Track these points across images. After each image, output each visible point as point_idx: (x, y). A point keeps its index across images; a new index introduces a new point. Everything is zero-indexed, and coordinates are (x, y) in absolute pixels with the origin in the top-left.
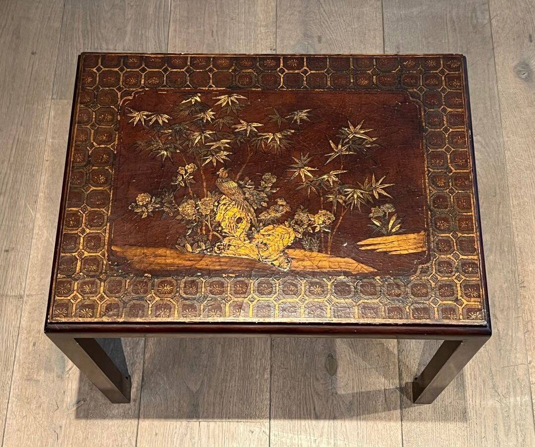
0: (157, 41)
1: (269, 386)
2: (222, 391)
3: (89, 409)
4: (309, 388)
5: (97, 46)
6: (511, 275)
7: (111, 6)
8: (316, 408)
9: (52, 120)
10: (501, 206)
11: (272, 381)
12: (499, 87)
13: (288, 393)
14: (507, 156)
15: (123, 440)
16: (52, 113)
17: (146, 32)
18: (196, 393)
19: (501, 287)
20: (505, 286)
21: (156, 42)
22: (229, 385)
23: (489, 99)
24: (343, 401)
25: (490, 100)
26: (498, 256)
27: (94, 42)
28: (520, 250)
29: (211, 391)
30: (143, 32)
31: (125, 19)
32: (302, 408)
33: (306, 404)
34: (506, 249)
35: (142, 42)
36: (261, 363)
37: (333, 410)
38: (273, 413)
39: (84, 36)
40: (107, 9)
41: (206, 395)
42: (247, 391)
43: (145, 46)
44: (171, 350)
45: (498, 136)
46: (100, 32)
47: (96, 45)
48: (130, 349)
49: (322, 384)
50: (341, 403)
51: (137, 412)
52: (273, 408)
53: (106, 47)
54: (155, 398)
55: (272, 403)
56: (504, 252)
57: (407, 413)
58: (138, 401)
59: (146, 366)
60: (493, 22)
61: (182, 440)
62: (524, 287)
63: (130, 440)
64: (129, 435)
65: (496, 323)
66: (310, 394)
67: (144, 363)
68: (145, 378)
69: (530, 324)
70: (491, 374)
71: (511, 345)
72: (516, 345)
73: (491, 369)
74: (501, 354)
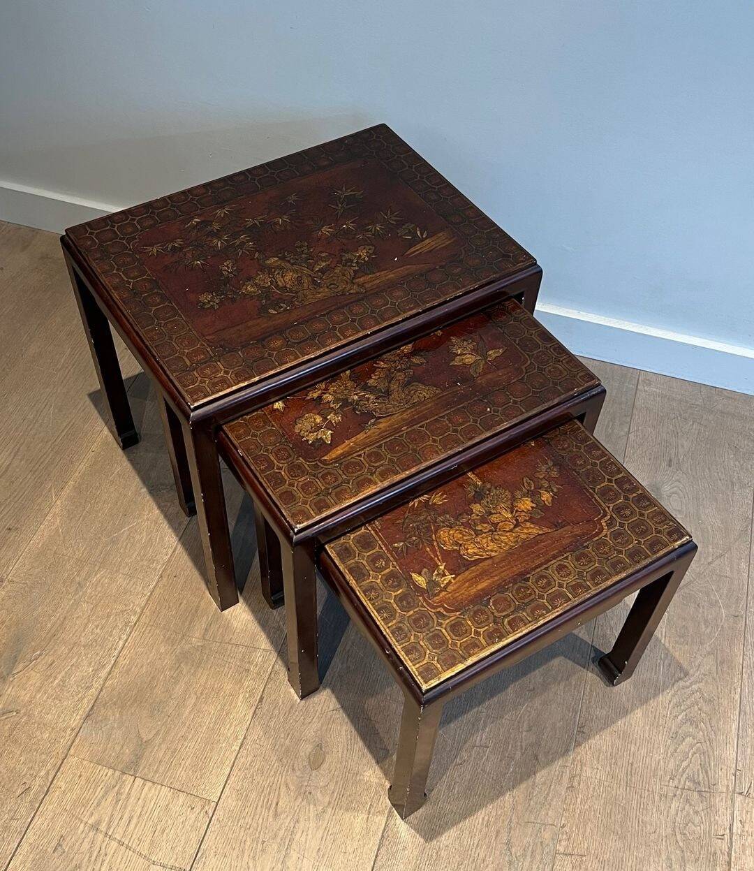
1: (233, 759)
2: (176, 749)
3: (17, 724)
4: (280, 777)
6: (570, 715)
8: (280, 804)
11: (239, 755)
13: (252, 776)
15: (40, 771)
18: (146, 742)
22: (188, 744)
28: (590, 689)
29: (163, 746)
32: (262, 798)
33: (269, 795)
34: (574, 683)
37: (299, 812)
38: (226, 794)
41: (156, 748)
42: (206, 757)
44: (137, 684)
48: (92, 671)
49: (297, 777)
50: (312, 807)
51: (69, 743)
52: (227, 788)
54: (96, 734)
55: (228, 782)
57: (388, 843)
58: (76, 731)
59: (102, 693)
60: (631, 436)
61: (106, 793)
62: (583, 732)
63: (48, 773)
64: (49, 767)
65: (535, 766)
66: (278, 785)
67: (101, 690)
68: (95, 708)
69: (577, 778)
70: (509, 827)
71: (546, 798)
72: (552, 800)
73: (511, 819)
74: (529, 805)
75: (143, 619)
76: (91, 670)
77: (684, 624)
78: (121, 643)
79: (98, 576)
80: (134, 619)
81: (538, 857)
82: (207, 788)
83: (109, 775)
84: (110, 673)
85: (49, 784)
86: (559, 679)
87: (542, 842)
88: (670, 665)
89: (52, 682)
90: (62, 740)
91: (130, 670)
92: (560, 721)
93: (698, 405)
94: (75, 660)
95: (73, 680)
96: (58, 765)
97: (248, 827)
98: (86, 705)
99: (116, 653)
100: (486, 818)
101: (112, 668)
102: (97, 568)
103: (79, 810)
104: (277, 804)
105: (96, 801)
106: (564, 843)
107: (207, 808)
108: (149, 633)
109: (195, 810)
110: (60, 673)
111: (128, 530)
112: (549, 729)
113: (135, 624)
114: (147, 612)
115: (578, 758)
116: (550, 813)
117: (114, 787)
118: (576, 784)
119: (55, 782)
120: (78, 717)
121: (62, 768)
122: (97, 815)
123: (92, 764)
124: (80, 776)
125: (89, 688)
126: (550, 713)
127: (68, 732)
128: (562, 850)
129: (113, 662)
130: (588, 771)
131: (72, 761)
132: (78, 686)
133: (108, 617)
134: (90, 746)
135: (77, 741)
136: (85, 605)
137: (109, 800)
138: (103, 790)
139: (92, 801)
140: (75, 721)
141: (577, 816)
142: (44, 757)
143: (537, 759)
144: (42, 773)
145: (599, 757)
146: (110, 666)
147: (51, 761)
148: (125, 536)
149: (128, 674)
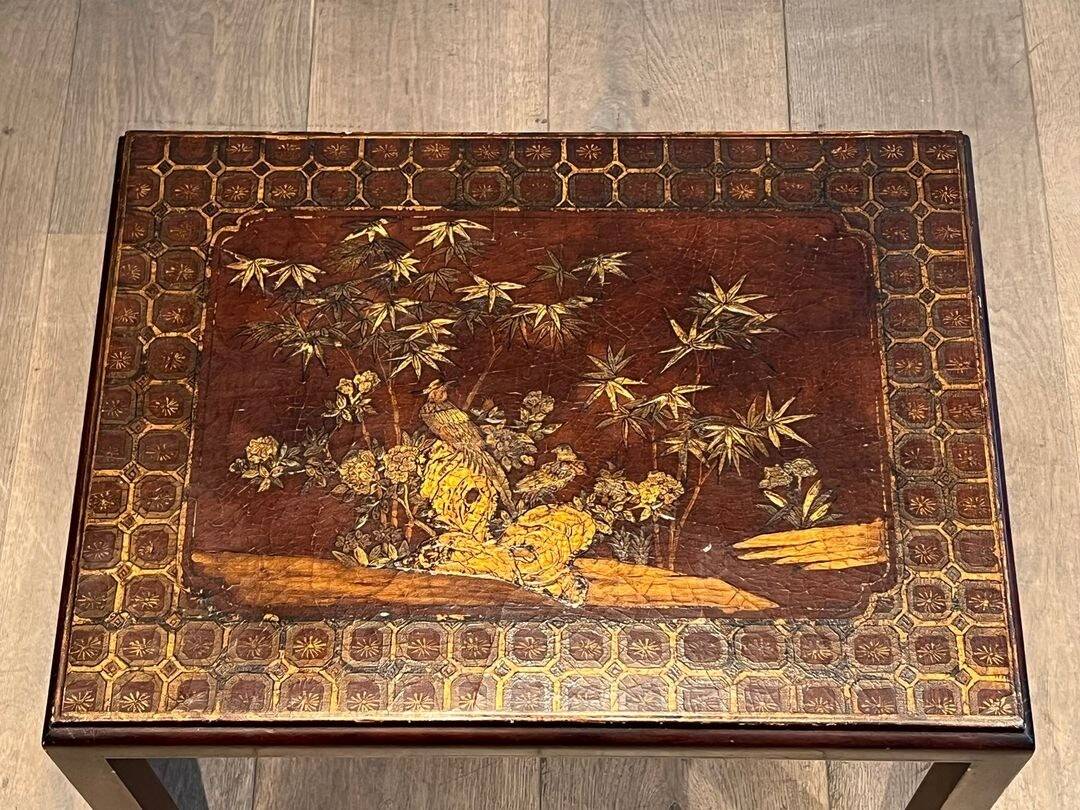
0: (284, 105)
5: (151, 116)
7: (181, 27)
9: (48, 279)
10: (1058, 468)
12: (1050, 201)
14: (1069, 355)
16: (49, 264)
17: (258, 84)
19: (1060, 650)
20: (1069, 649)
21: (280, 105)
23: (1027, 227)
25: (1030, 230)
26: (1052, 581)
27: (143, 105)
30: (253, 83)
31: (211, 54)
34: (1071, 566)
35: (249, 105)
39: (120, 93)
40: (172, 32)
43: (255, 115)
44: (312, 795)
45: (1047, 311)
46: (157, 84)
47: (147, 113)
48: (222, 795)
53: (169, 117)
60: (1034, 57)
65: (1050, 734)
74: (1062, 805)
76: (217, 793)
86: (1044, 566)
91: (289, 772)
92: (1069, 643)
94: (180, 785)
112: (1054, 662)
126: (1047, 633)
129: (252, 767)
143: (1050, 721)
149: (288, 780)
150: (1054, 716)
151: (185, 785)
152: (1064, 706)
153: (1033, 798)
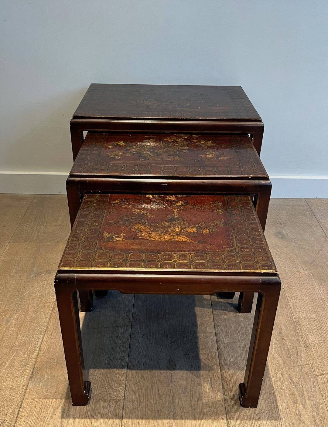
1: (125, 377)
4: (155, 379)
6: (290, 319)
7: (52, 211)
8: (160, 390)
9: (6, 250)
11: (128, 374)
13: (139, 382)
15: (8, 411)
16: (8, 247)
22: (96, 376)
24: (180, 386)
28: (293, 307)
32: (149, 391)
33: (152, 387)
34: (284, 306)
36: (120, 364)
37: (173, 392)
38: (127, 394)
42: (109, 380)
44: (56, 356)
48: (27, 356)
49: (164, 376)
50: (178, 387)
51: (23, 393)
52: (127, 390)
54: (39, 384)
55: (126, 388)
56: (283, 307)
58: (26, 386)
59: (36, 365)
61: (54, 411)
62: (300, 324)
63: (14, 410)
64: (14, 407)
65: (285, 343)
66: (155, 382)
67: (36, 363)
68: (34, 373)
69: (307, 343)
70: (286, 371)
71: (297, 354)
72: (301, 354)
73: (285, 367)
74: (291, 359)
75: (49, 328)
76: (26, 356)
77: (320, 275)
78: (40, 340)
79: (17, 315)
80: (45, 328)
81: (308, 380)
82: (115, 394)
83: (53, 402)
84: (38, 355)
85: (16, 416)
87: (306, 373)
88: (323, 291)
89: (3, 367)
90: (18, 393)
93: (281, 205)
94: (15, 354)
95: (16, 363)
96: (19, 405)
97: (146, 406)
98: (28, 372)
99: (39, 345)
100: (273, 370)
101: (38, 353)
102: (15, 312)
103: (40, 424)
104: (158, 391)
105: (49, 417)
106: (317, 371)
107: (119, 403)
108: (55, 333)
109: (112, 406)
110: (7, 361)
111: (28, 293)
112: (283, 327)
113: (46, 331)
114: (51, 324)
115: (303, 335)
116: (303, 360)
117: (58, 407)
118: (308, 345)
119: (20, 414)
120: (25, 379)
121: (22, 406)
122: (52, 424)
123: (41, 399)
124: (35, 407)
125: (27, 364)
127: (21, 387)
128: (318, 374)
129: (38, 350)
130: (310, 338)
131: (28, 401)
132: (20, 365)
133: (29, 330)
134: (37, 391)
135: (28, 391)
136: (13, 329)
137: (57, 414)
138: (52, 410)
139: (47, 417)
140: (24, 381)
141: (317, 358)
142: (9, 403)
143: (284, 340)
144: (11, 411)
145: (313, 332)
146: (37, 352)
147: (15, 404)
148: (27, 296)
149: (49, 353)
150: (285, 338)
151: (16, 354)
152: (287, 336)
153: (281, 358)
